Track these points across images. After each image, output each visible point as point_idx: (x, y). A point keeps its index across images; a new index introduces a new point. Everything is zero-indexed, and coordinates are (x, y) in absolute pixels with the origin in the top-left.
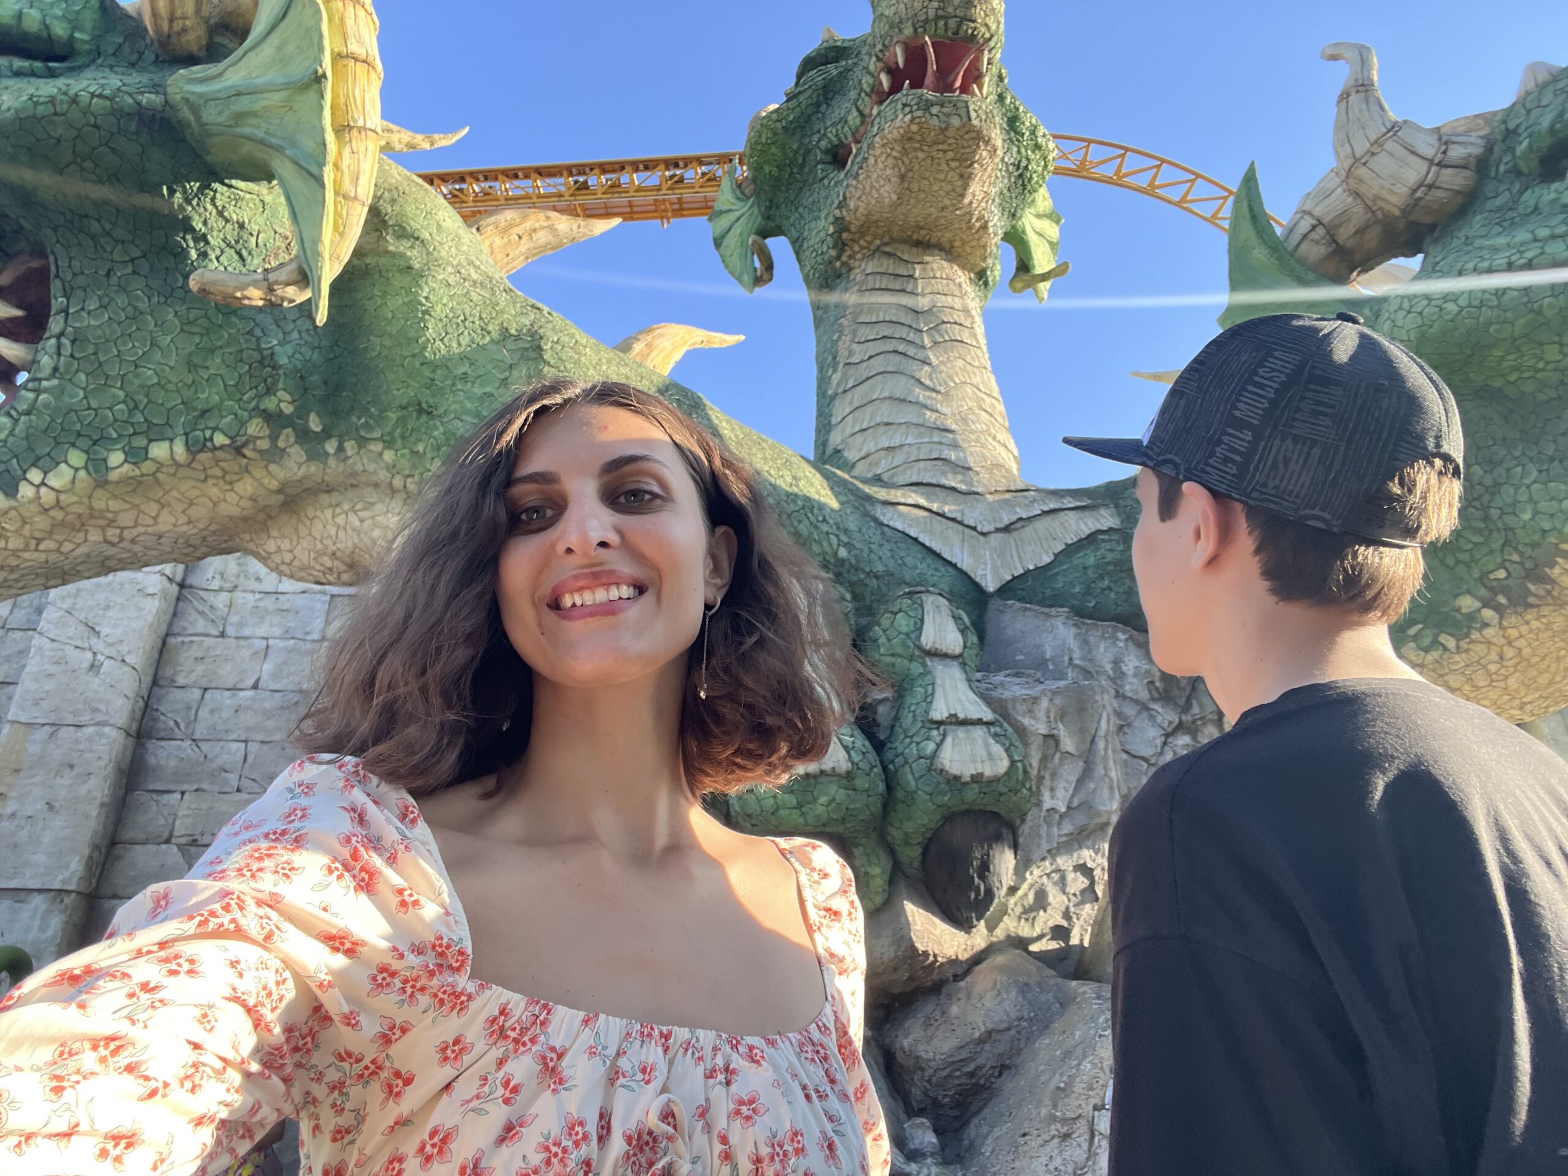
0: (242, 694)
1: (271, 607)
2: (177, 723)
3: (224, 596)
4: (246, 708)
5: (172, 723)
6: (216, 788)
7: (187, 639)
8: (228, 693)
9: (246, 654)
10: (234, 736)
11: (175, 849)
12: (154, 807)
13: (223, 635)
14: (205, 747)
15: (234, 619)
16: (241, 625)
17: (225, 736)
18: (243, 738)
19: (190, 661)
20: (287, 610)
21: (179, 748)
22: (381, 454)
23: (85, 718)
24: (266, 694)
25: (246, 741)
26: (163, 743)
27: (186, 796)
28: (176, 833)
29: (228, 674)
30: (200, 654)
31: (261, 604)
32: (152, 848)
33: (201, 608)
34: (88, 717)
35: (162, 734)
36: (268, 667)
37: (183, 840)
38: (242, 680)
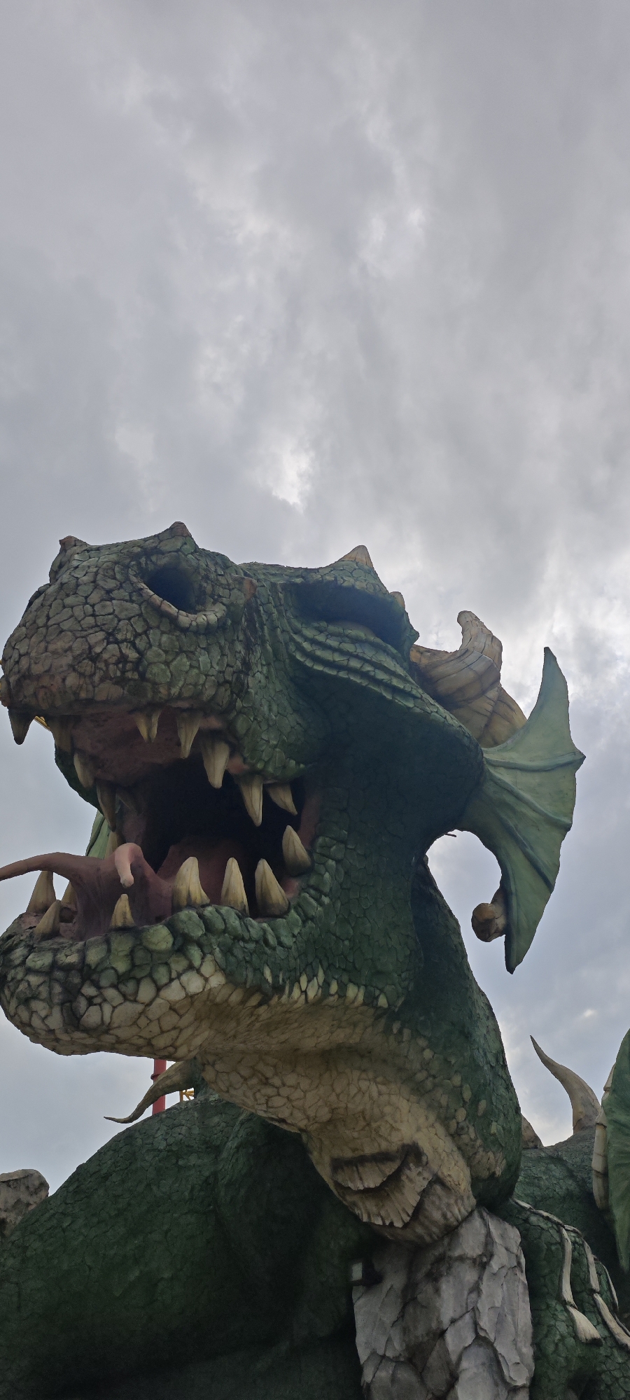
22: (423, 1049)
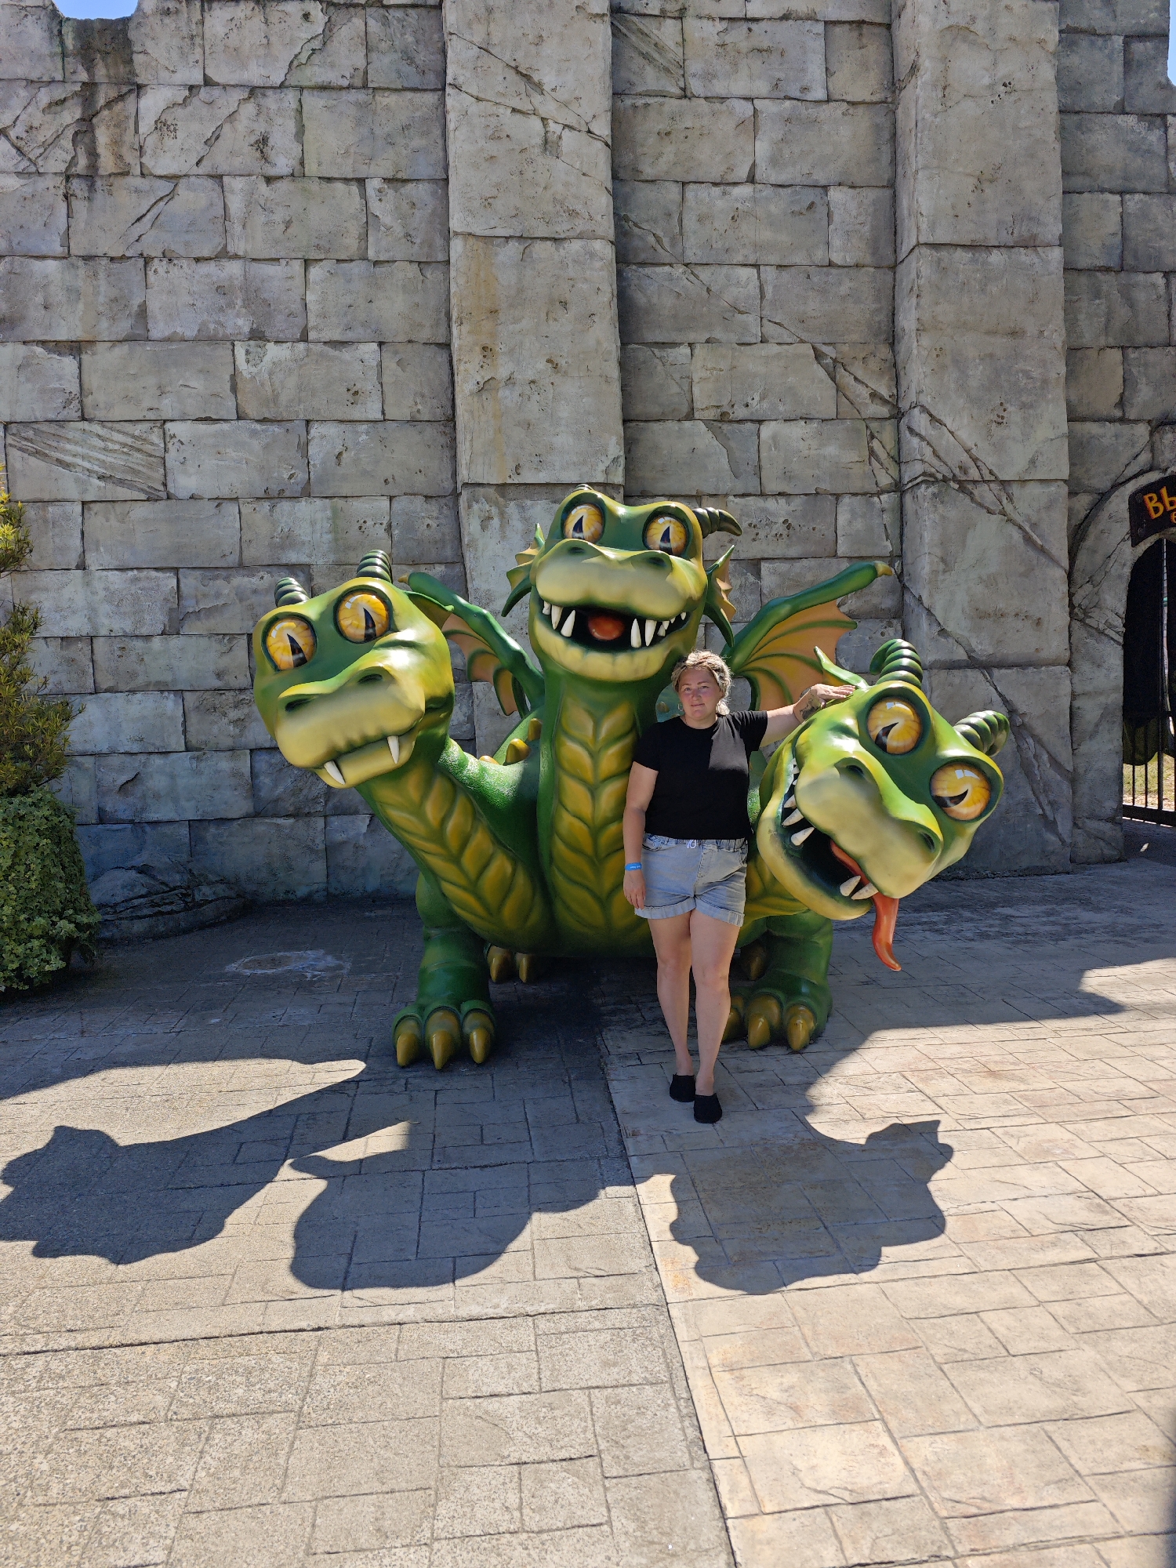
0: (737, 191)
1: (744, 46)
2: (658, 240)
3: (670, 27)
4: (747, 213)
5: (651, 240)
6: (734, 338)
7: (640, 102)
8: (716, 191)
9: (726, 125)
10: (739, 259)
11: (702, 426)
12: (660, 368)
13: (685, 94)
14: (705, 274)
15: (694, 67)
16: (709, 76)
17: (726, 258)
18: (751, 261)
19: (652, 140)
20: (769, 50)
21: (670, 276)
23: (561, 228)
24: (768, 192)
25: (756, 266)
26: (648, 270)
27: (698, 350)
28: (698, 405)
29: (709, 160)
30: (662, 126)
31: (728, 39)
32: (672, 426)
33: (645, 48)
34: (566, 226)
35: (642, 257)
36: (763, 148)
37: (711, 414)
38: (730, 169)
